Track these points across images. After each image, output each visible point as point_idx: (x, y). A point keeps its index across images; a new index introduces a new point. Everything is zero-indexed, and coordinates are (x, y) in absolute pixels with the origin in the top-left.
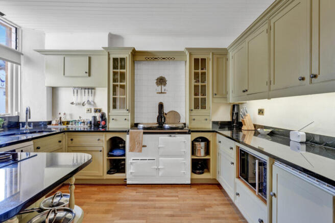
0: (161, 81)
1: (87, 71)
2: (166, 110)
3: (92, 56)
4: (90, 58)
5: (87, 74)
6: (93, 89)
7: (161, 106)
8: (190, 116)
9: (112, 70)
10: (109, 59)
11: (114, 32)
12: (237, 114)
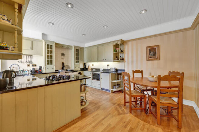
0: (63, 54)
1: (31, 47)
2: (65, 65)
3: (33, 41)
4: (32, 42)
5: (31, 49)
6: (31, 55)
7: (63, 64)
8: (75, 66)
9: (46, 49)
10: (45, 44)
11: (45, 33)
12: (86, 66)
